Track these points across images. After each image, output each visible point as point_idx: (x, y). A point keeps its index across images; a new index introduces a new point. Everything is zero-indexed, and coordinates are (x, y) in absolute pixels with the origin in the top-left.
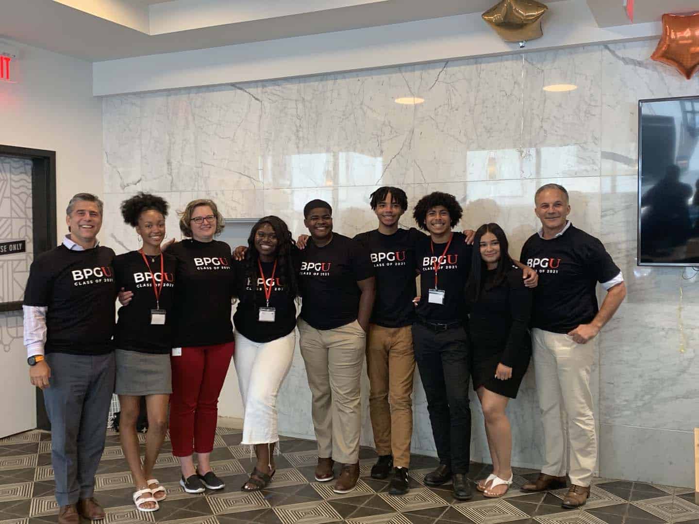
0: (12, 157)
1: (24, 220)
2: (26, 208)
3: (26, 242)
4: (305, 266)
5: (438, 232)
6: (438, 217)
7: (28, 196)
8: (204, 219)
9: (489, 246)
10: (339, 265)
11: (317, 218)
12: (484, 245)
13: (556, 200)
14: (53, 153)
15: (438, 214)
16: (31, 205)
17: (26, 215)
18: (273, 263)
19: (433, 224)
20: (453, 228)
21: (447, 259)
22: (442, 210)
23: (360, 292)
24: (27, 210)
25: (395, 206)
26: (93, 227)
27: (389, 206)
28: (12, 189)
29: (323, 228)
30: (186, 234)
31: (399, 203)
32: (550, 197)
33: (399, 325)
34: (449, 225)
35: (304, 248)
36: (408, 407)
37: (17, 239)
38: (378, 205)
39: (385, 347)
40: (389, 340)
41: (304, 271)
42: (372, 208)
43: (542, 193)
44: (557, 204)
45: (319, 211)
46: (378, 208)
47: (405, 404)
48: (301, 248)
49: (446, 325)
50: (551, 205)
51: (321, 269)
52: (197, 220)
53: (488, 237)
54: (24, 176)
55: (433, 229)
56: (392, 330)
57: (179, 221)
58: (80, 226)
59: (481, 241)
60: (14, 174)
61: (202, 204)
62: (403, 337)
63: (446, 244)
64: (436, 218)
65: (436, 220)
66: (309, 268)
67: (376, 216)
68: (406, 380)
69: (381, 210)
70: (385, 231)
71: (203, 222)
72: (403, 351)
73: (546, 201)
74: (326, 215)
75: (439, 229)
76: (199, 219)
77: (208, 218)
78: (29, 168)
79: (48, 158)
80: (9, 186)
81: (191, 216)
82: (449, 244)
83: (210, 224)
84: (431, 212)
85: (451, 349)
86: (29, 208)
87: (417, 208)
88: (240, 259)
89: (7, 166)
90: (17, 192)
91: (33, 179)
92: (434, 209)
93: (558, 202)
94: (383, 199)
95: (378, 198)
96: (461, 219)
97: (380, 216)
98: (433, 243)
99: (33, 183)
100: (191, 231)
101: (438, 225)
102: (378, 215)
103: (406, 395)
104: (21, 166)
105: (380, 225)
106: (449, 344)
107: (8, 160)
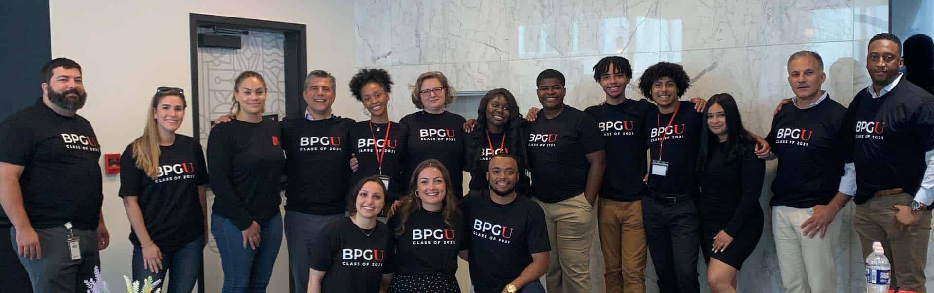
0: (265, 32)
1: (276, 94)
2: (278, 82)
3: (279, 116)
4: (533, 138)
5: (664, 103)
6: (664, 89)
7: (281, 70)
8: (431, 91)
9: (715, 117)
10: (565, 136)
11: (546, 88)
12: (711, 116)
13: (807, 67)
14: (304, 27)
15: (664, 86)
16: (283, 79)
17: (278, 88)
18: (501, 135)
19: (659, 96)
20: (680, 97)
21: (673, 129)
22: (669, 82)
23: (588, 165)
24: (279, 83)
25: (619, 76)
26: (325, 100)
27: (612, 76)
28: (265, 64)
29: (552, 99)
30: (418, 107)
31: (622, 73)
32: (802, 65)
33: (630, 199)
34: (676, 95)
35: (534, 119)
36: (641, 281)
37: (269, 113)
38: (602, 77)
39: (617, 219)
40: (620, 214)
41: (531, 143)
42: (597, 81)
43: (794, 61)
44: (808, 72)
45: (549, 82)
46: (602, 80)
47: (638, 278)
48: (531, 120)
49: (675, 198)
50: (802, 73)
51: (548, 140)
52: (425, 92)
53: (716, 109)
54: (275, 50)
55: (658, 100)
56: (624, 204)
57: (411, 94)
58: (315, 100)
59: (709, 112)
60: (265, 48)
61: (429, 76)
62: (635, 210)
63: (672, 114)
64: (662, 90)
65: (662, 92)
66: (536, 139)
67: (602, 88)
68: (639, 254)
69: (605, 82)
70: (611, 102)
71: (430, 95)
72: (635, 224)
73: (797, 69)
74: (556, 86)
75: (664, 101)
76: (428, 91)
77: (434, 90)
78: (281, 42)
79: (299, 32)
80: (261, 60)
81: (420, 90)
82: (675, 114)
83: (437, 96)
84: (658, 84)
85: (680, 222)
86: (281, 82)
87: (642, 78)
88: (469, 131)
89: (259, 40)
90: (269, 66)
91: (285, 53)
92: (660, 81)
93: (809, 70)
94: (606, 71)
95: (601, 69)
96: (688, 88)
97: (606, 88)
98: (660, 114)
99: (285, 57)
100: (422, 104)
101: (664, 97)
102: (603, 87)
103: (638, 270)
104: (273, 40)
105: (607, 97)
106: (678, 217)
107: (261, 34)
